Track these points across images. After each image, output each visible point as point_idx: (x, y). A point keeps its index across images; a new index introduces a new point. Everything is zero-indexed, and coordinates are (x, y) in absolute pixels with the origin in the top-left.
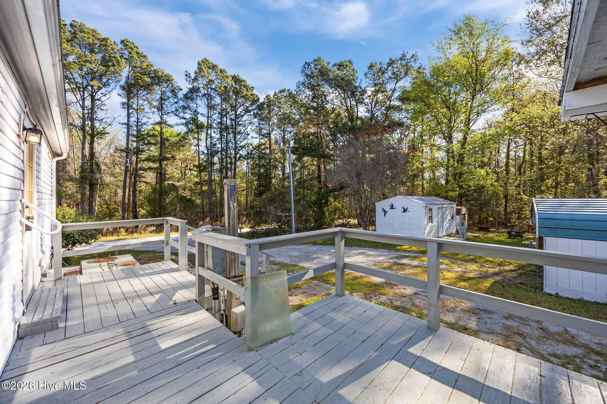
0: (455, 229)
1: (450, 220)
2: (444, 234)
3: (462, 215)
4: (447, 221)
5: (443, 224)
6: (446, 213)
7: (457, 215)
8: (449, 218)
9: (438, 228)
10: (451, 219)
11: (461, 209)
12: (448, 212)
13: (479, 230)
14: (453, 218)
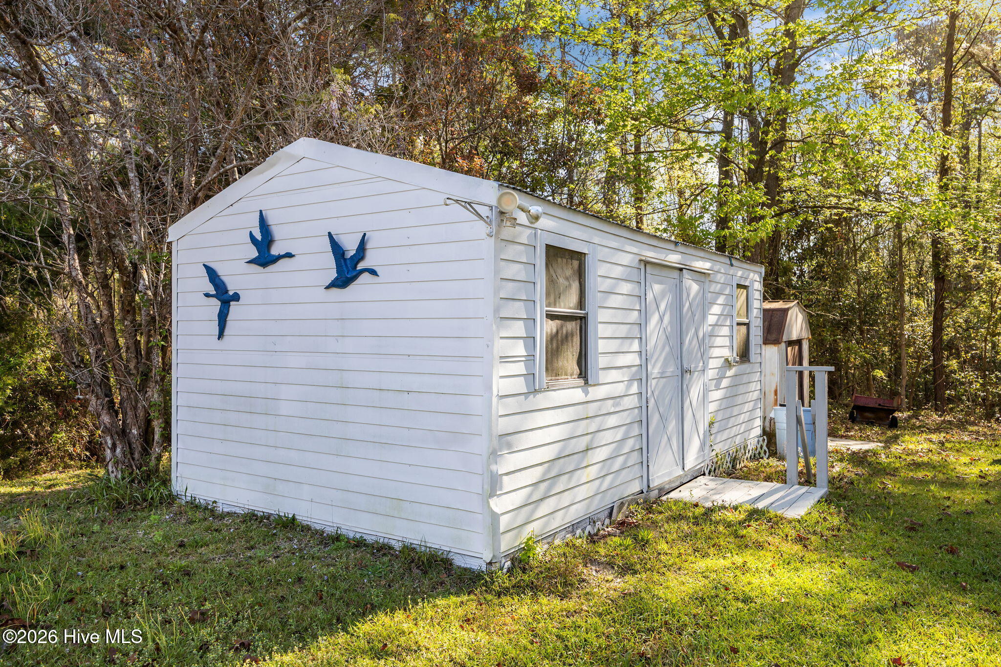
0: (758, 422)
1: (728, 363)
2: (692, 461)
3: (790, 343)
4: (711, 374)
5: (682, 392)
6: (704, 317)
7: (766, 341)
8: (726, 352)
9: (643, 422)
10: (733, 355)
11: (785, 311)
12: (716, 309)
13: (853, 419)
14: (744, 355)
